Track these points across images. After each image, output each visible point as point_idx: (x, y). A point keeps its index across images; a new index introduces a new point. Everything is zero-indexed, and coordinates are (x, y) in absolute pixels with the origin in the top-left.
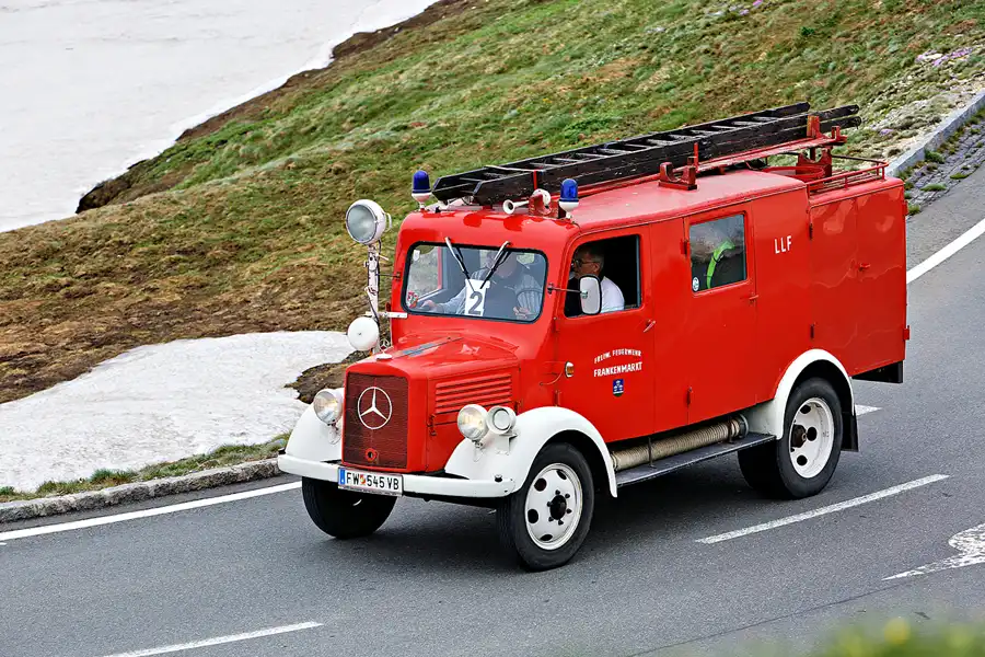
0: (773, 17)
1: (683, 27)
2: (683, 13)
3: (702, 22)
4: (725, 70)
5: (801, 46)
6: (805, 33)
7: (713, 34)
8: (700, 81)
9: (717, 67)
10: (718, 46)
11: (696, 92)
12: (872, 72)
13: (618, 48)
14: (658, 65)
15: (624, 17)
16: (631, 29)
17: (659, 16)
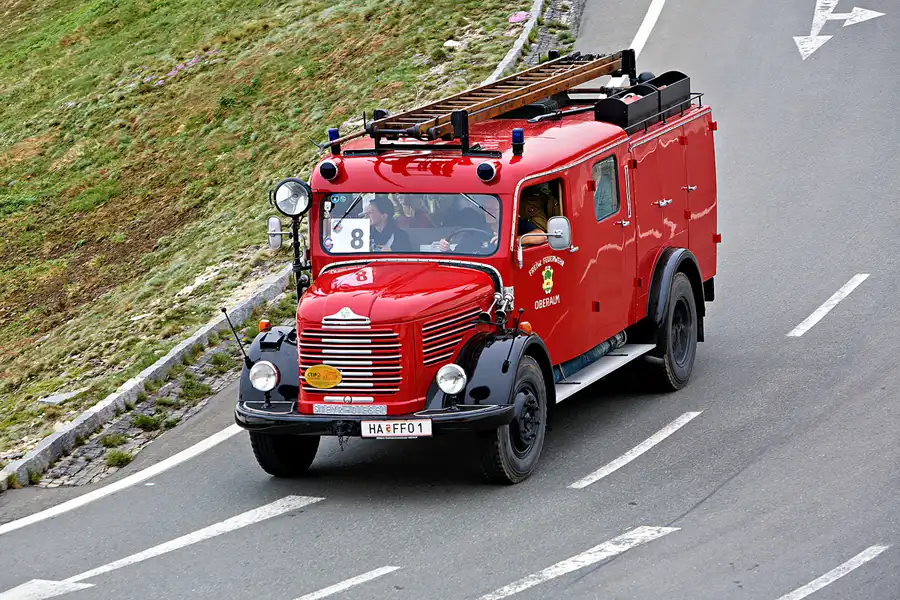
0: (190, 87)
1: (96, 101)
2: (95, 84)
3: (115, 95)
4: (142, 145)
5: (221, 116)
6: (224, 103)
7: (129, 108)
8: (116, 157)
9: (134, 142)
10: (133, 120)
11: (113, 168)
12: (295, 141)
13: (27, 126)
14: (72, 142)
15: (32, 91)
16: (40, 104)
17: (70, 89)
